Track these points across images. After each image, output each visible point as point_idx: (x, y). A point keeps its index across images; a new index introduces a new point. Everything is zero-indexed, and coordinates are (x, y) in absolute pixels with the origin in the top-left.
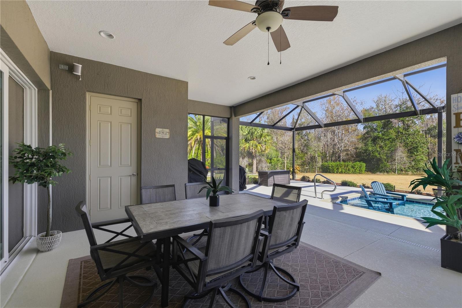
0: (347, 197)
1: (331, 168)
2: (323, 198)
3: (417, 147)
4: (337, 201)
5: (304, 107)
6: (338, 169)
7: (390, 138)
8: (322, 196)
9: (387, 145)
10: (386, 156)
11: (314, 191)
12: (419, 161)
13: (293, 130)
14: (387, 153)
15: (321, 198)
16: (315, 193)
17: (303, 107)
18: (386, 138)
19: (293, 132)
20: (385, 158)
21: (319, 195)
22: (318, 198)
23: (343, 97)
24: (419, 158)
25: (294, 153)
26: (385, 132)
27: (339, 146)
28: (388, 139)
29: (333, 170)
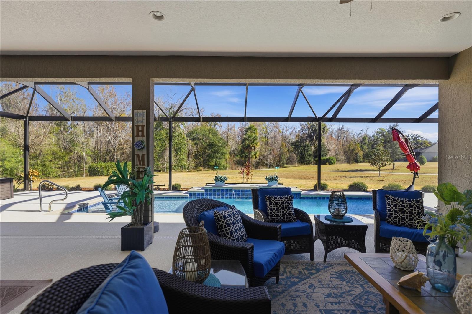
0: (88, 204)
1: (99, 170)
2: (52, 210)
3: (180, 148)
4: (72, 210)
5: (37, 90)
6: (108, 170)
7: (161, 139)
8: (50, 207)
9: (158, 145)
10: (158, 155)
11: (39, 203)
12: (182, 159)
13: (25, 119)
14: (158, 153)
15: (48, 210)
16: (39, 205)
17: (35, 90)
18: (158, 138)
19: (25, 122)
20: (157, 157)
21: (45, 207)
22: (45, 211)
23: (88, 89)
24: (182, 157)
25: (27, 152)
26: (157, 132)
27: (113, 144)
28: (160, 140)
29: (103, 172)
